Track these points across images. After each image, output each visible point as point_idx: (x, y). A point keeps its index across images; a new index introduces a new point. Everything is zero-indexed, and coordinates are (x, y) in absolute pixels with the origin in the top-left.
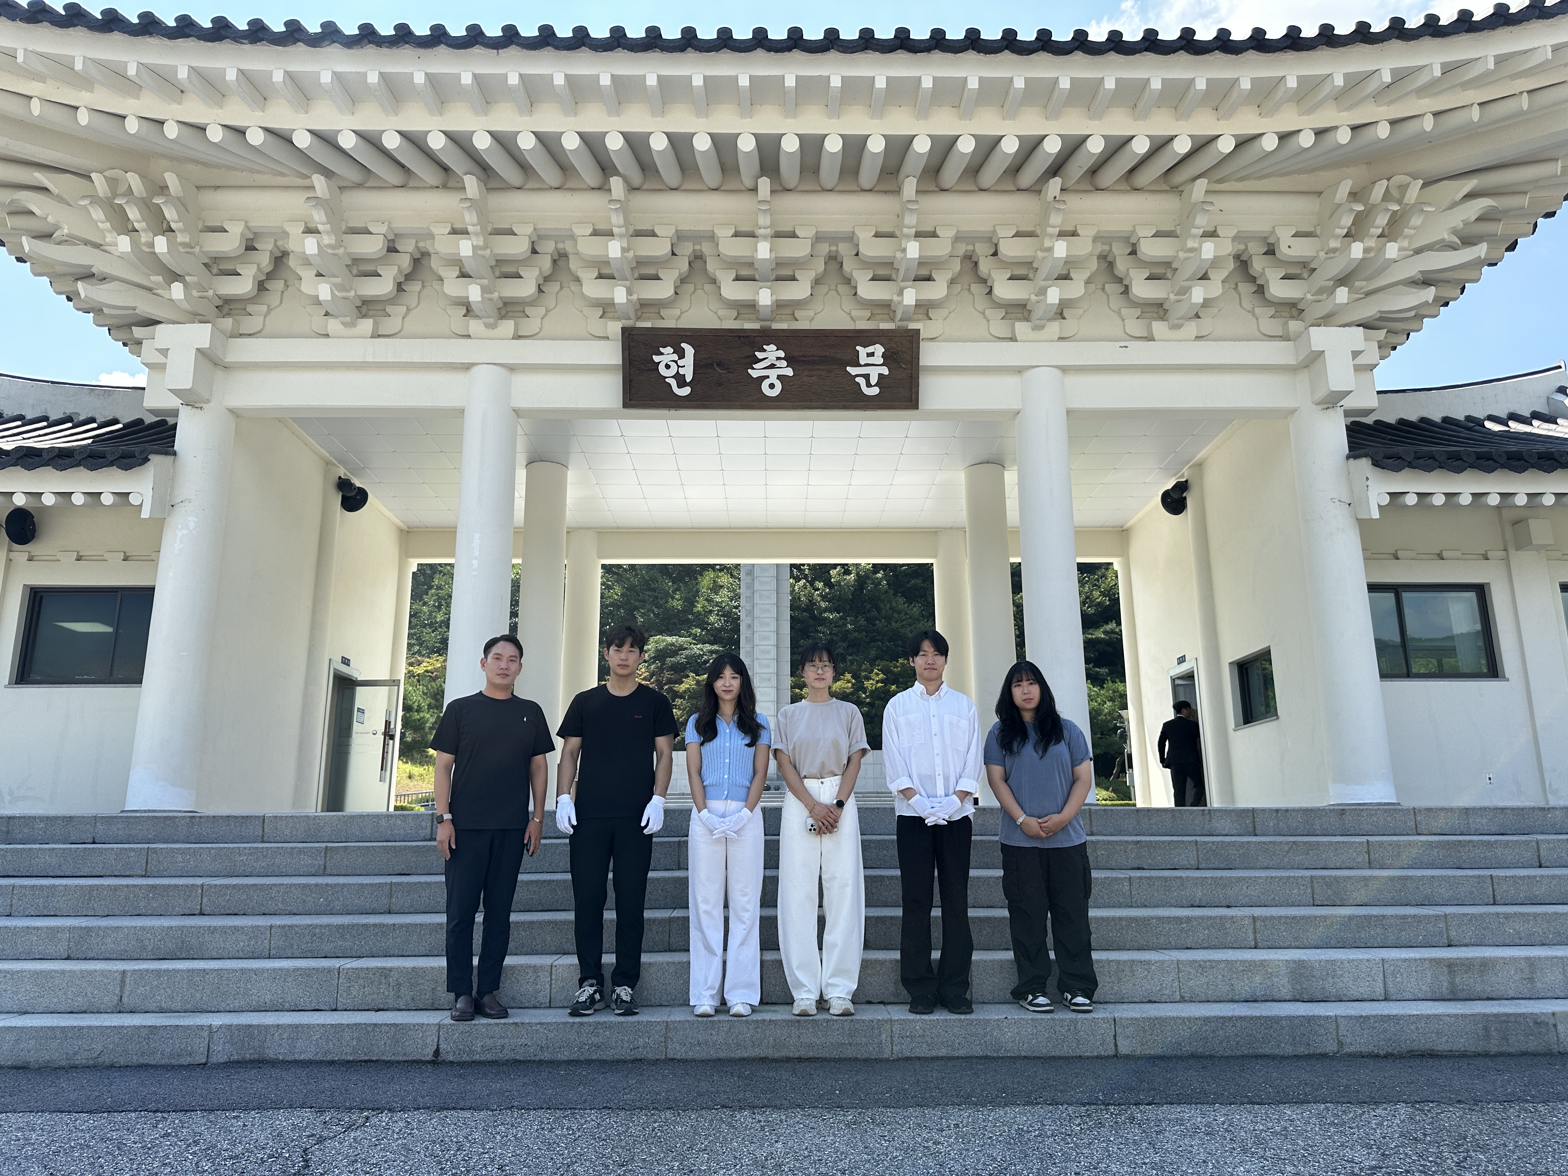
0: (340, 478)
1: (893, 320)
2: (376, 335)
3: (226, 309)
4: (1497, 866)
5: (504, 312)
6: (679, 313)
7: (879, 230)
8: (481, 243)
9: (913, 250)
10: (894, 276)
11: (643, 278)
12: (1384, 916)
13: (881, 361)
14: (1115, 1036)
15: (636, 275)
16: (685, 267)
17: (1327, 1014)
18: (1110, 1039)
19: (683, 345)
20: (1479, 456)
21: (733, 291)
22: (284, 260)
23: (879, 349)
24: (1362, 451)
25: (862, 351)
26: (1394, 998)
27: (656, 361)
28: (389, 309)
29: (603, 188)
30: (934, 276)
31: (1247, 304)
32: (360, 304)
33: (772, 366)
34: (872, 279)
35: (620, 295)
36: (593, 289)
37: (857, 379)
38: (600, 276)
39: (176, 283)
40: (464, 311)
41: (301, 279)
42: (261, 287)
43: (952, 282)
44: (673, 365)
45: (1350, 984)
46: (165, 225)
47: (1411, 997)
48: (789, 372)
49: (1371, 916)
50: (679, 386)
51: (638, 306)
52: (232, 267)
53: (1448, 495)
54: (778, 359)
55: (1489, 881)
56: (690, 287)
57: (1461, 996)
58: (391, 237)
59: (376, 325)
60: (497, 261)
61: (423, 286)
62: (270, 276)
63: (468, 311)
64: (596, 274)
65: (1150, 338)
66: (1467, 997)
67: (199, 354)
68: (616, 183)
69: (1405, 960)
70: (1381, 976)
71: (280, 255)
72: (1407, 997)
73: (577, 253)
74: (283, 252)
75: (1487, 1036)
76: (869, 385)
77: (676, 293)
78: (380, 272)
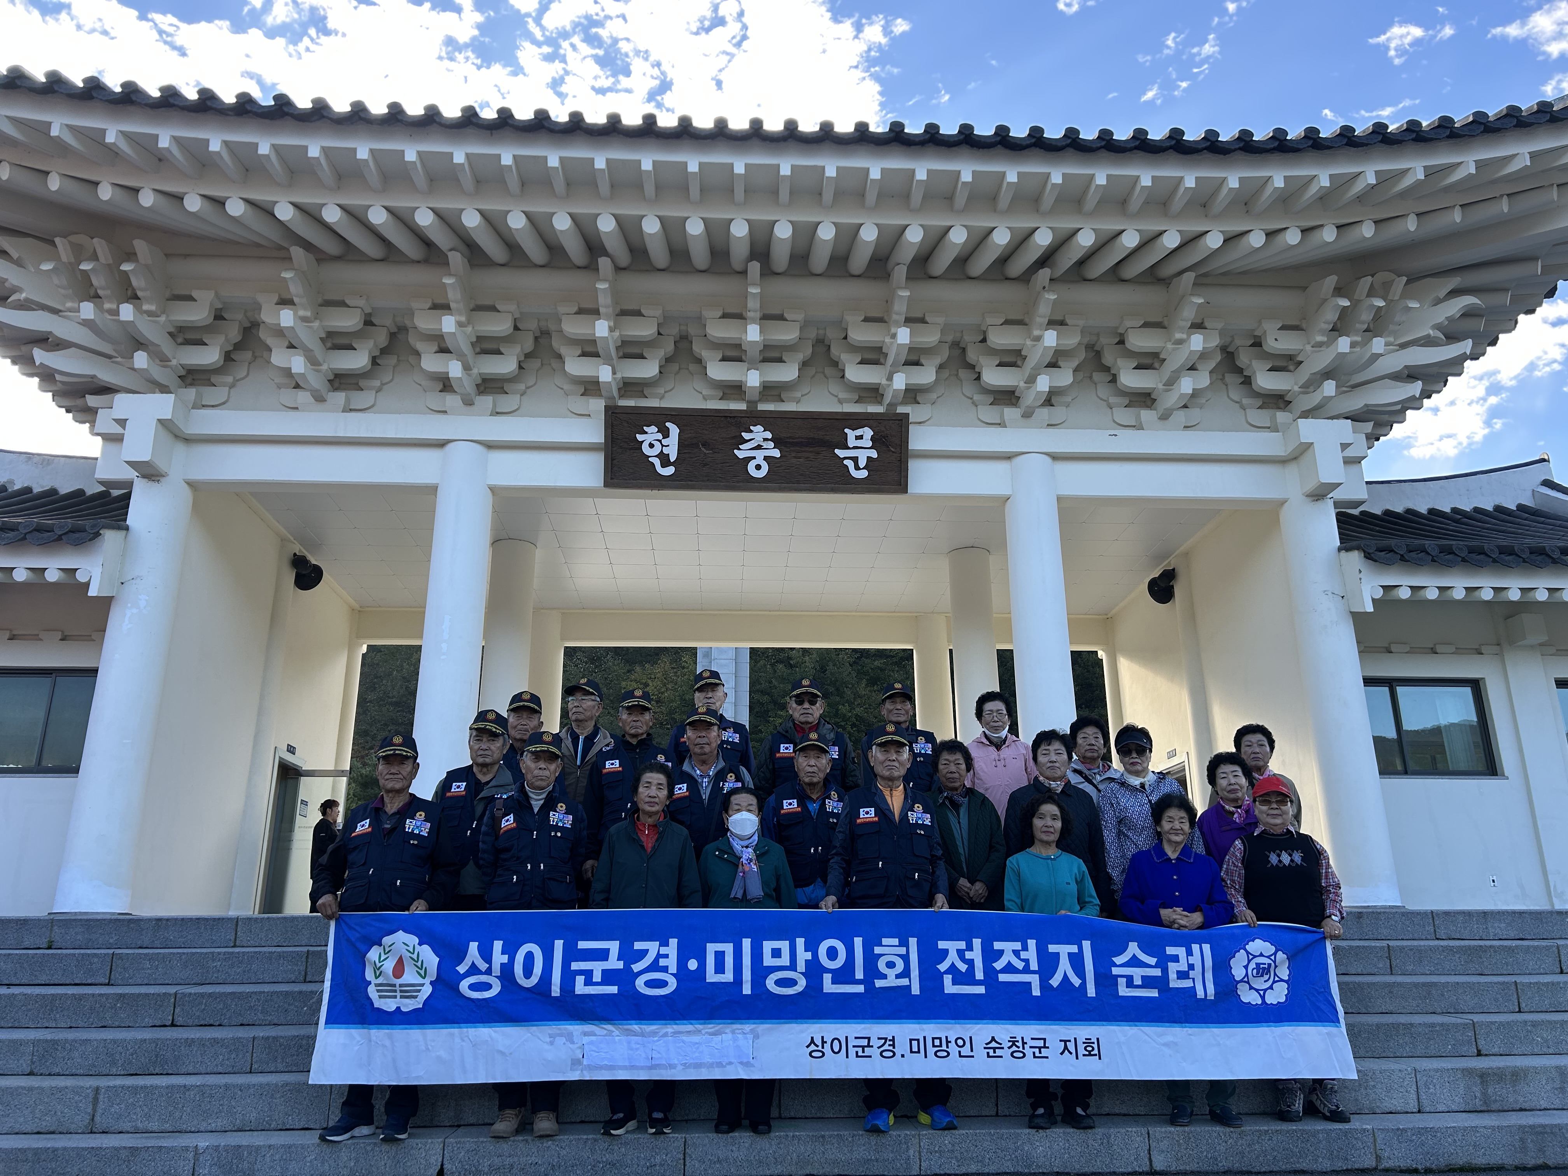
0: (295, 554)
1: (880, 403)
2: (347, 409)
3: (189, 380)
4: (1519, 972)
5: (482, 388)
6: (663, 392)
7: (868, 315)
8: (463, 319)
9: (904, 336)
10: (882, 360)
11: (627, 356)
12: (1411, 1024)
13: (870, 444)
14: (1149, 1150)
15: (621, 354)
16: (670, 348)
17: (1364, 1127)
18: (1144, 1154)
19: (668, 424)
20: (1471, 550)
21: (719, 371)
22: (254, 331)
23: (868, 433)
24: (1354, 543)
25: (851, 434)
26: (1428, 1109)
27: (640, 440)
28: (362, 383)
29: (591, 267)
30: (923, 361)
31: (1235, 395)
32: (332, 377)
33: (759, 447)
34: (860, 363)
35: (605, 374)
36: (576, 367)
37: (846, 462)
38: (584, 354)
39: (140, 352)
40: (441, 386)
41: (270, 350)
42: (228, 357)
43: (941, 367)
44: (658, 445)
45: (1382, 1096)
46: (129, 293)
47: (1444, 1109)
48: (776, 453)
49: (1399, 1025)
50: (663, 466)
51: (621, 385)
52: (198, 337)
53: (1442, 589)
54: (765, 440)
55: (1513, 987)
56: (675, 367)
57: (1494, 1107)
58: (368, 310)
59: (348, 400)
60: (478, 337)
61: (398, 360)
62: (238, 347)
63: (444, 386)
64: (579, 352)
65: (1139, 427)
66: (1500, 1108)
67: (159, 426)
68: (604, 263)
69: (1437, 1070)
70: (1414, 1087)
71: (249, 325)
72: (1441, 1109)
73: (561, 331)
74: (251, 322)
75: (1524, 1149)
76: (857, 468)
77: (660, 372)
78: (355, 345)
